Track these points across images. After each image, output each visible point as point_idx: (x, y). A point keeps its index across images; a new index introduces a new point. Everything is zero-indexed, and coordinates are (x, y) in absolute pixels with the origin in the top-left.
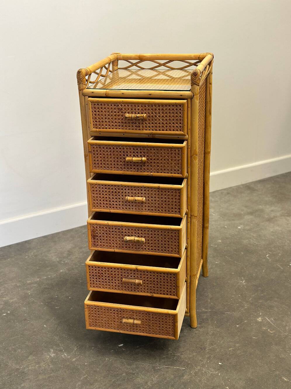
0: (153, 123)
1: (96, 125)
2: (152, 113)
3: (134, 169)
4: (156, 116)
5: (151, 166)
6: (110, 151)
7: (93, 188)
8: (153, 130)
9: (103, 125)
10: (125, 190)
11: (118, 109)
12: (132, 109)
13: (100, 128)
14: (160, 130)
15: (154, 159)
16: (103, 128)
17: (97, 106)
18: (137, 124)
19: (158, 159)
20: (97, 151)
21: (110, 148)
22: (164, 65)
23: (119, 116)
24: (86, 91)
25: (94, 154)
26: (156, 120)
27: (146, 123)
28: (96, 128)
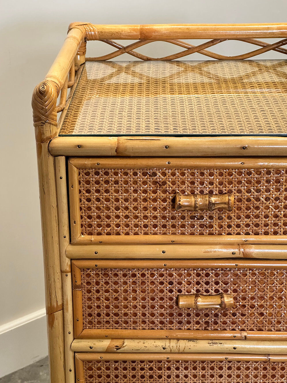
0: (248, 217)
1: (90, 226)
2: (249, 191)
3: (198, 323)
4: (258, 199)
5: (243, 315)
6: (134, 283)
7: (90, 369)
8: (248, 234)
9: (108, 226)
10: (177, 369)
11: (155, 183)
12: (193, 183)
13: (99, 234)
14: (266, 233)
15: (253, 298)
16: (108, 234)
17: (93, 178)
18: (206, 220)
19: (262, 298)
20: (97, 283)
21: (134, 275)
22: (199, 49)
23: (155, 200)
24: (59, 142)
25: (89, 291)
26: (257, 208)
27: (229, 218)
28: (90, 234)
